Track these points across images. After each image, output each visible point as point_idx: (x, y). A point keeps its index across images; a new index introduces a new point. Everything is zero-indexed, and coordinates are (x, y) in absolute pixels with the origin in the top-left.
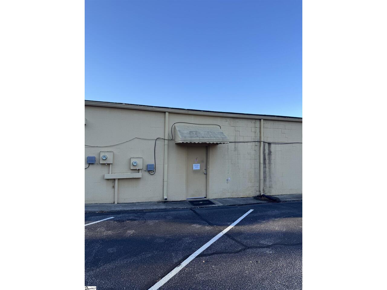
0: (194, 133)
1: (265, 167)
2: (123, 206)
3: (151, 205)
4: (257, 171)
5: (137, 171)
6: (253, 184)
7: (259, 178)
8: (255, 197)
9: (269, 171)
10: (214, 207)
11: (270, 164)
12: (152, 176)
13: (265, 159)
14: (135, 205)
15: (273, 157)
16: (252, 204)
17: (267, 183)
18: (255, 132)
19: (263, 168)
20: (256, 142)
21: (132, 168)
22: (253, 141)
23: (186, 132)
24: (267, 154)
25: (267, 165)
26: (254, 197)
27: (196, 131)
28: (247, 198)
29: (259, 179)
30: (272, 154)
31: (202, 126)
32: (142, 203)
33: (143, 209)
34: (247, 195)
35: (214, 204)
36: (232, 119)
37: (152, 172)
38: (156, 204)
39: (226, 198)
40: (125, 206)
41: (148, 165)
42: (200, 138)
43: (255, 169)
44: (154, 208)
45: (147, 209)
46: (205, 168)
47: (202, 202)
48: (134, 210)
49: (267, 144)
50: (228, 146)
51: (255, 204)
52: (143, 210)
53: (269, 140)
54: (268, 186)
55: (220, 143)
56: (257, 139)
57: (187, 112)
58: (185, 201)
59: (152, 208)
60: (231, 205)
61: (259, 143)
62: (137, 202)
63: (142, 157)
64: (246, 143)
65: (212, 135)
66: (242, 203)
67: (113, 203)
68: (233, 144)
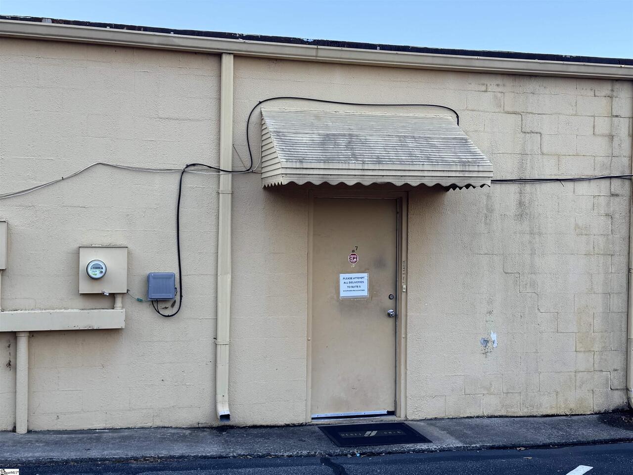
0: (343, 142)
2: (47, 443)
3: (163, 440)
4: (617, 303)
5: (107, 303)
6: (597, 361)
7: (624, 334)
8: (606, 413)
10: (423, 451)
12: (168, 323)
14: (98, 439)
16: (588, 443)
18: (611, 137)
20: (614, 181)
21: (86, 287)
22: (599, 175)
23: (306, 139)
26: (599, 413)
27: (350, 135)
28: (571, 418)
31: (378, 112)
32: (126, 433)
33: (131, 454)
34: (572, 406)
35: (424, 440)
36: (509, 83)
37: (169, 305)
38: (185, 436)
39: (478, 417)
40: (56, 443)
41: (148, 277)
42: (364, 163)
43: (607, 294)
44: (172, 453)
45: (145, 458)
46: (392, 292)
47: (374, 433)
48: (91, 460)
50: (489, 197)
51: (601, 442)
52: (127, 459)
55: (454, 186)
56: (620, 166)
57: (313, 53)
58: (306, 425)
59: (164, 453)
60: (499, 448)
61: (627, 183)
62: (109, 426)
63: (124, 243)
64: (570, 185)
65: (417, 153)
66: (542, 439)
67: (10, 428)
68: (514, 188)
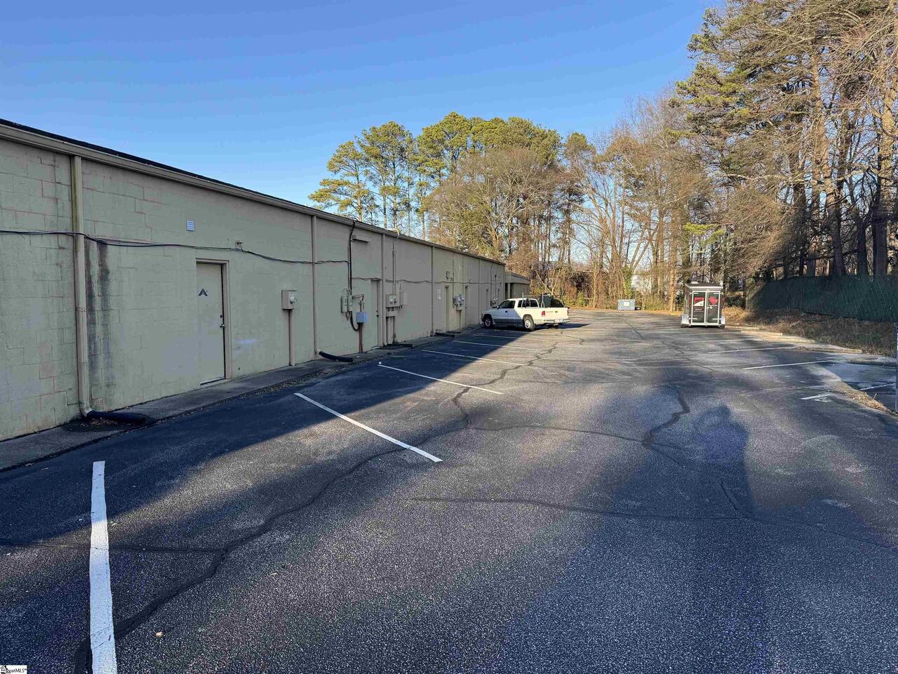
1: (91, 322)
4: (69, 336)
6: (56, 382)
8: (65, 424)
9: (105, 334)
11: (106, 310)
13: (90, 296)
15: (113, 287)
17: (101, 374)
18: (56, 200)
19: (87, 325)
20: (60, 236)
22: (49, 231)
24: (95, 279)
25: (98, 315)
26: (61, 426)
29: (75, 364)
30: (110, 276)
43: (61, 329)
49: (95, 243)
53: (100, 233)
54: (102, 381)
56: (65, 226)
60: (9, 469)
61: (70, 239)
66: (39, 453)
